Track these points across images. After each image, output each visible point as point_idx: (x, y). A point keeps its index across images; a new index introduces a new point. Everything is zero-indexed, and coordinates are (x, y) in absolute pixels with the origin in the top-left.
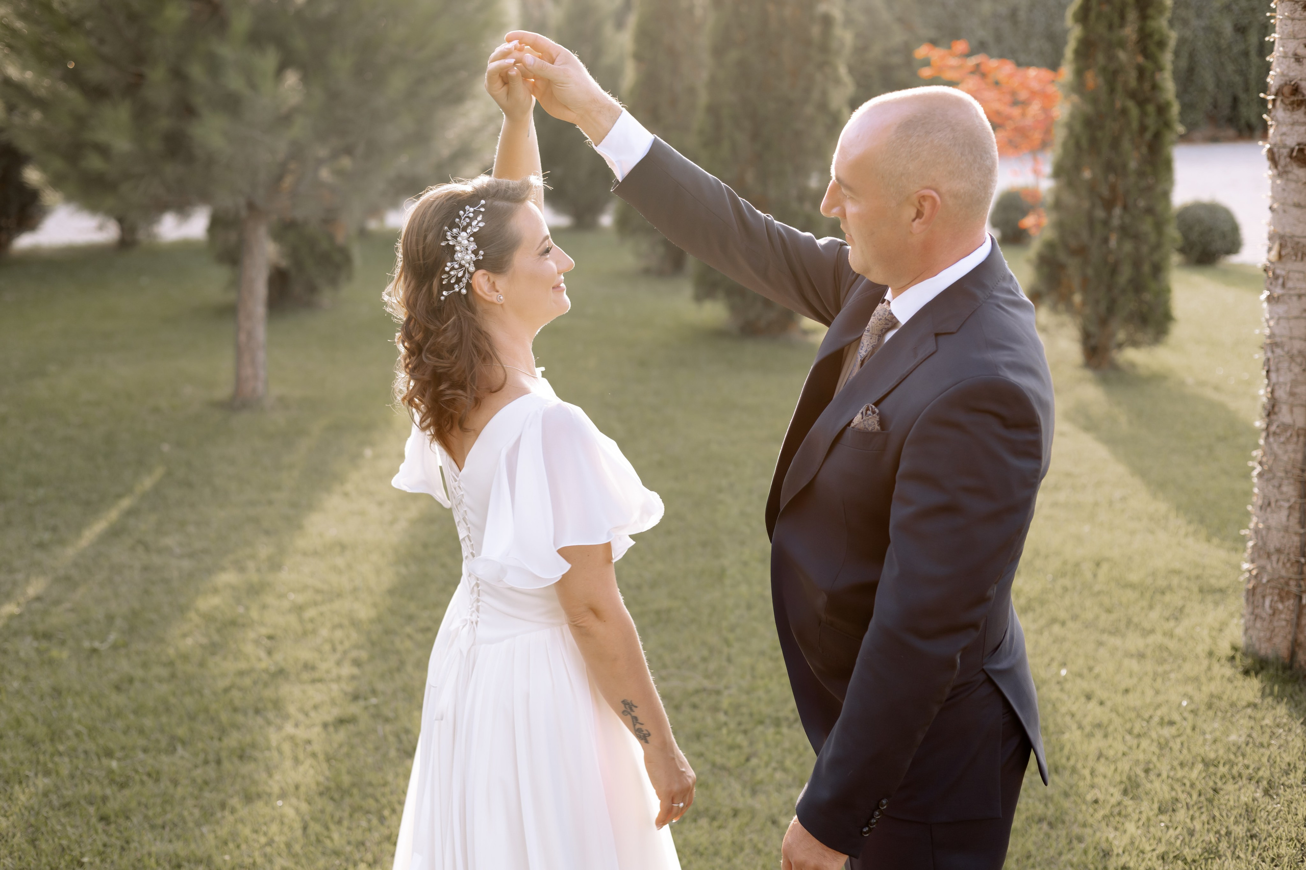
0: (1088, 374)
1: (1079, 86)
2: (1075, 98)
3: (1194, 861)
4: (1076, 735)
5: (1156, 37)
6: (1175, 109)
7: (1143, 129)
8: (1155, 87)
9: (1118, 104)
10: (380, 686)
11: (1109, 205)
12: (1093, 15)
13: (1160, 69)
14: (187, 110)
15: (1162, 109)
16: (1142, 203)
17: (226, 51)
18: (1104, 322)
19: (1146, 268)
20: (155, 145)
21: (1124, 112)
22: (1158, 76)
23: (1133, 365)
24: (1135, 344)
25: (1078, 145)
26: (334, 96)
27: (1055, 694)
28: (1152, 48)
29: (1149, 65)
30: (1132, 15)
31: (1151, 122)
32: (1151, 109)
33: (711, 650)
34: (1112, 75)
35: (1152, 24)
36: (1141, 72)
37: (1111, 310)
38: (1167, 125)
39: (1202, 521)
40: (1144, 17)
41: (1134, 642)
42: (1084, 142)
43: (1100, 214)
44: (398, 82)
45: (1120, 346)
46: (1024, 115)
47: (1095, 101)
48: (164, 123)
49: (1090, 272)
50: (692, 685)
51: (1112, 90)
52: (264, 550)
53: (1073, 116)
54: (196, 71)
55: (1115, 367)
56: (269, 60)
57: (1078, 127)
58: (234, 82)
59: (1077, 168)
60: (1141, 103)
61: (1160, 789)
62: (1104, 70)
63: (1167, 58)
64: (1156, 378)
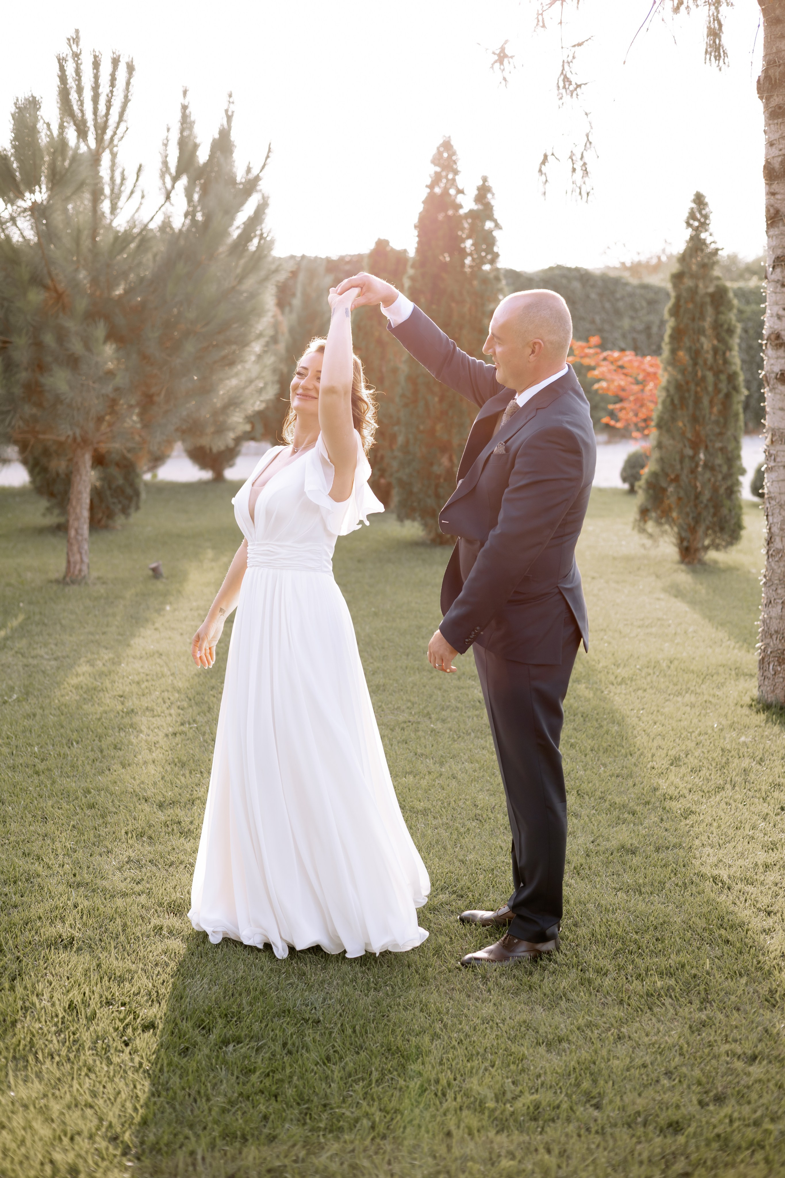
0: (683, 567)
1: (673, 361)
2: (670, 368)
3: (708, 792)
4: (645, 738)
5: (726, 327)
6: (741, 378)
7: (717, 390)
8: (726, 362)
9: (700, 374)
10: (198, 718)
11: (695, 446)
12: (682, 310)
13: (730, 349)
14: (40, 367)
15: (732, 378)
16: (718, 445)
17: (71, 325)
18: (693, 530)
19: (722, 491)
20: (18, 391)
21: (704, 378)
22: (728, 354)
23: (716, 562)
24: (717, 548)
25: (672, 401)
26: (145, 357)
27: (635, 720)
28: (724, 334)
29: (720, 346)
30: (710, 311)
31: (723, 386)
32: (723, 377)
33: (413, 704)
34: (696, 354)
35: (722, 317)
36: (715, 350)
37: (697, 520)
38: (736, 389)
39: (745, 640)
40: (718, 312)
41: (689, 698)
42: (676, 401)
43: (689, 452)
44: (190, 347)
45: (706, 548)
46: (642, 390)
47: (683, 371)
48: (23, 376)
49: (682, 494)
50: (401, 718)
51: (695, 364)
52: (107, 655)
53: (669, 382)
54: (49, 339)
55: (702, 563)
56: (100, 331)
57: (672, 390)
58: (76, 346)
59: (674, 419)
60: (717, 373)
61: (692, 761)
62: (689, 349)
63: (735, 341)
64: (729, 569)
